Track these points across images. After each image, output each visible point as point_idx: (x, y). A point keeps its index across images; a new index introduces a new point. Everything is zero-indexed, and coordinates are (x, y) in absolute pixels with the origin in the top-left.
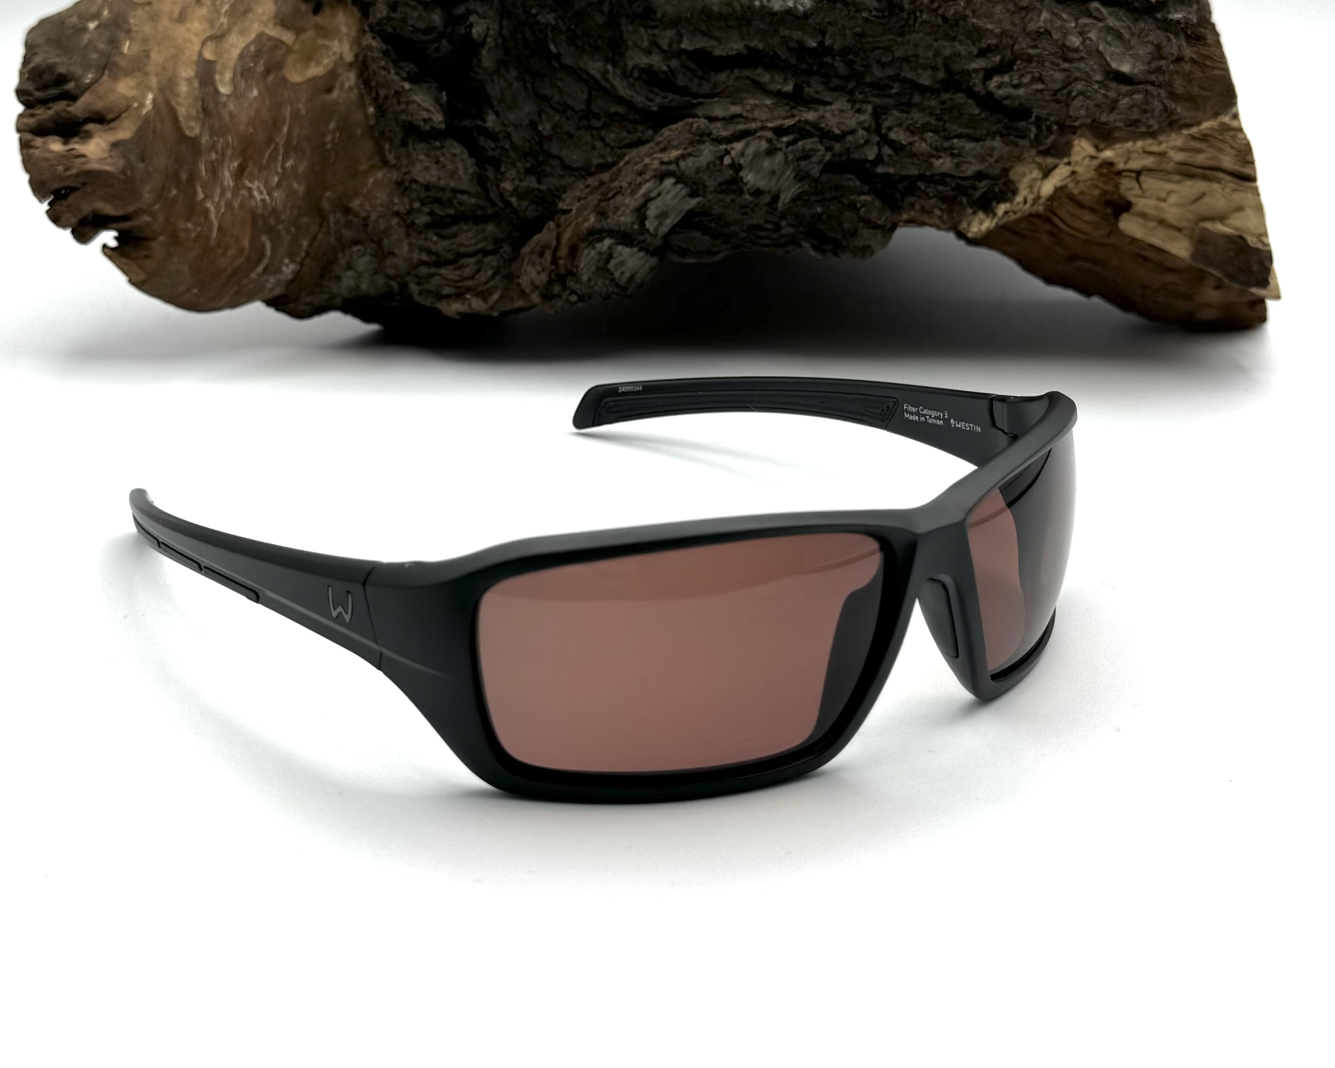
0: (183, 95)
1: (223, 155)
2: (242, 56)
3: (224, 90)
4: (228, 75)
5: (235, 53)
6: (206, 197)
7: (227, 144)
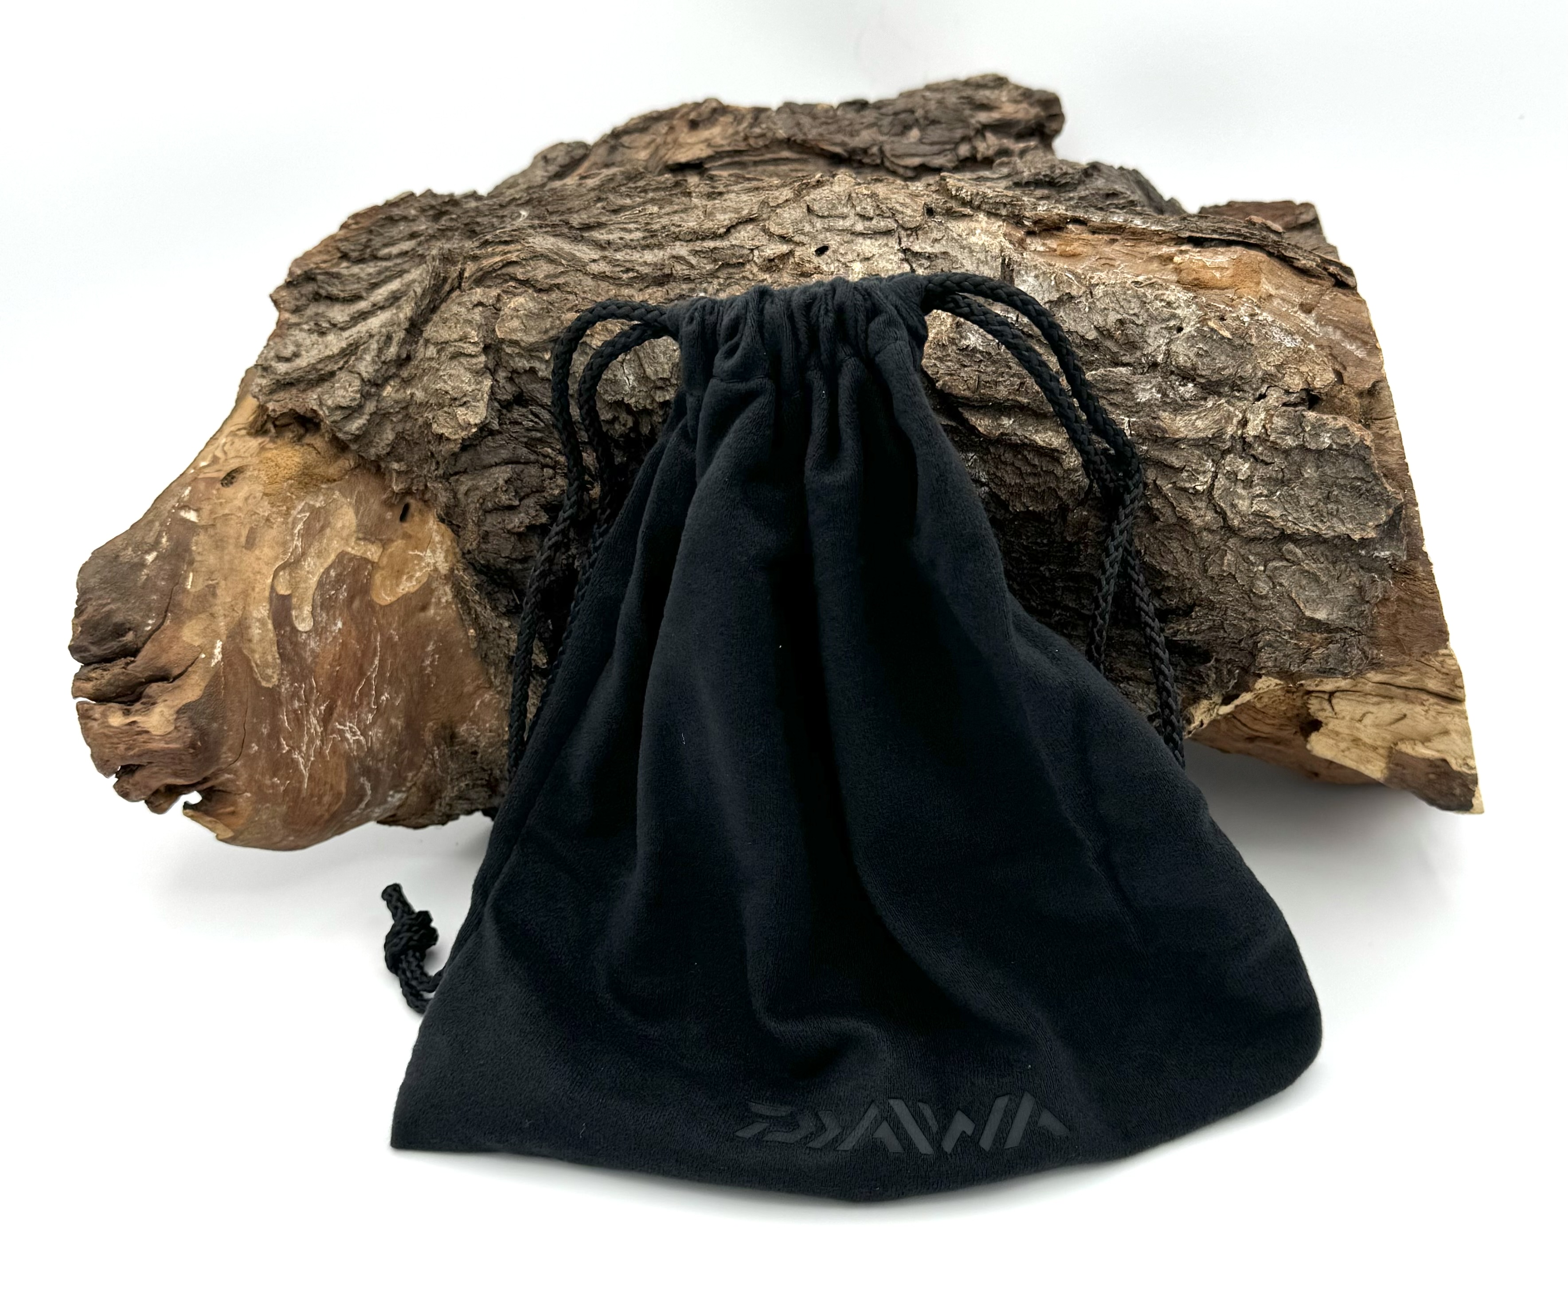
0: (256, 638)
1: (307, 701)
2: (320, 584)
3: (304, 625)
4: (307, 609)
5: (314, 580)
6: (292, 749)
7: (312, 688)
